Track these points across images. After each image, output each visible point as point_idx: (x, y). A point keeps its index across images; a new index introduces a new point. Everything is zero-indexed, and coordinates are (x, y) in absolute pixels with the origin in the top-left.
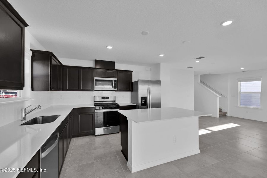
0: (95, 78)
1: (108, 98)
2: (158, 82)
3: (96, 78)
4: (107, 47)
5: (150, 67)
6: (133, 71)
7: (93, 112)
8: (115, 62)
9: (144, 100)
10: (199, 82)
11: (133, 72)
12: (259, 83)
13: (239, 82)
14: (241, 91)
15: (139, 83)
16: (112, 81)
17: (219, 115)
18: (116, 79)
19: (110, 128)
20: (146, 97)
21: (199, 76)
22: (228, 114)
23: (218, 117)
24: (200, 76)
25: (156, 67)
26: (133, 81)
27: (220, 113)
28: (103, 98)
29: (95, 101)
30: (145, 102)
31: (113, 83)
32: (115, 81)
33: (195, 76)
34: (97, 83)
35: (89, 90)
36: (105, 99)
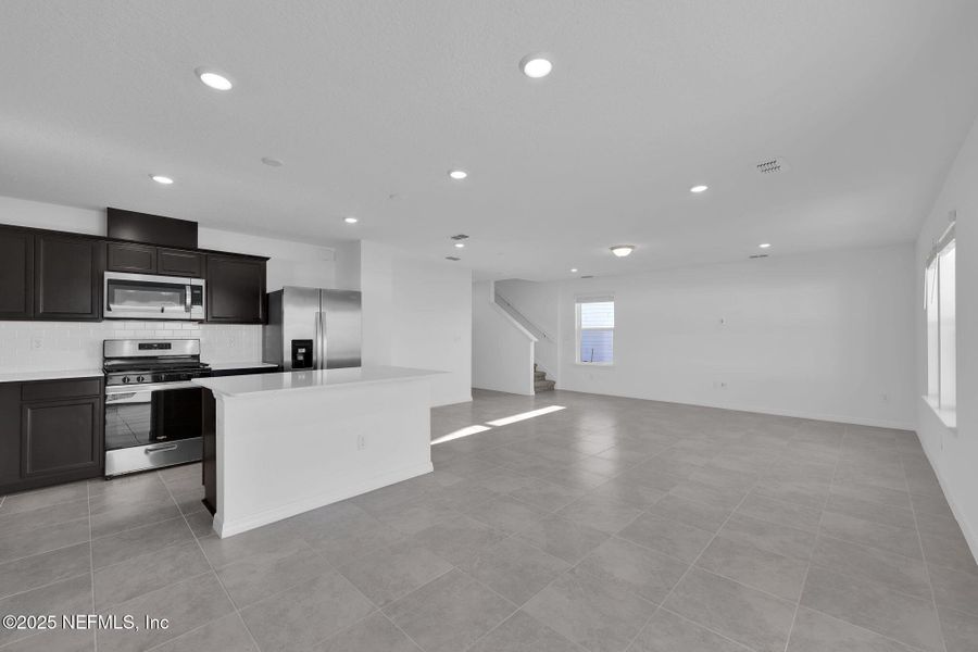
0: (106, 273)
1: (168, 346)
2: (351, 298)
3: (109, 275)
4: (151, 176)
5: (333, 250)
6: (268, 259)
7: (97, 396)
8: (196, 223)
9: (304, 350)
10: (493, 300)
11: (268, 262)
12: (610, 306)
13: (578, 302)
14: (583, 327)
15: (285, 297)
16: (183, 287)
17: (535, 388)
18: (201, 282)
19: (174, 445)
20: (311, 341)
21: (493, 285)
22: (558, 386)
23: (532, 393)
24: (496, 283)
25: (348, 250)
26: (269, 289)
27: (539, 384)
28: (142, 347)
29: (106, 359)
30: (309, 355)
31: (189, 293)
32: (193, 288)
33: (478, 283)
34: (118, 292)
35: (77, 316)
36: (155, 348)
